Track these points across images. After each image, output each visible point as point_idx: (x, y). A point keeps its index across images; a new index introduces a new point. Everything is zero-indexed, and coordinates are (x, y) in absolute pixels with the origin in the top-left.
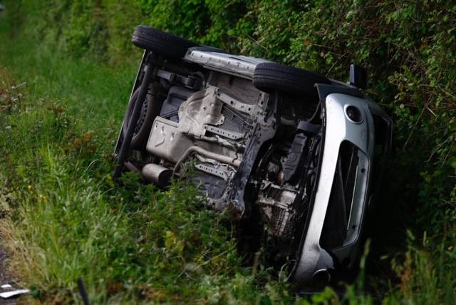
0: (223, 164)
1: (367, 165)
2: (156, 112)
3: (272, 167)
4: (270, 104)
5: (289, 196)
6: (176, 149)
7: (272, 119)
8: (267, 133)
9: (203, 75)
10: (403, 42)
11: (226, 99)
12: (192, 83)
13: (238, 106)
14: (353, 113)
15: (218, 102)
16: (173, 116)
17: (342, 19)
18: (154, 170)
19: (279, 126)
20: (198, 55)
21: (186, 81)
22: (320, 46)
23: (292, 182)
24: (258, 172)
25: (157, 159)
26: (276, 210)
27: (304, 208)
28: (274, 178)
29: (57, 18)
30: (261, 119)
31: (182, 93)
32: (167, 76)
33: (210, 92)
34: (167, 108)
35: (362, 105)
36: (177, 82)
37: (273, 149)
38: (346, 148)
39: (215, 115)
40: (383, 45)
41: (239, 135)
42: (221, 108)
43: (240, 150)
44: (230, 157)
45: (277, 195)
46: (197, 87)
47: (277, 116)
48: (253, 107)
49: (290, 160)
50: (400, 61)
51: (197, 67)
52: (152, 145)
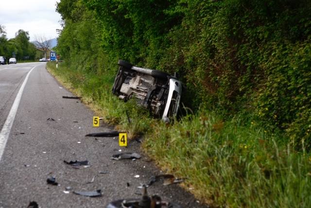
0: (141, 96)
1: (179, 97)
2: (123, 82)
3: (154, 97)
4: (155, 81)
5: (159, 104)
6: (128, 92)
7: (155, 84)
8: (154, 88)
9: (136, 73)
10: (188, 67)
11: (143, 79)
12: (133, 75)
13: (146, 81)
14: (177, 83)
15: (140, 80)
16: (128, 83)
17: (172, 61)
18: (122, 97)
19: (157, 86)
20: (135, 68)
21: (132, 74)
22: (166, 68)
23: (160, 100)
24: (151, 98)
25: (122, 94)
26: (155, 107)
27: (163, 107)
28: (155, 99)
29: (82, 62)
30: (152, 84)
31: (130, 78)
32: (127, 73)
33: (138, 78)
34: (126, 81)
35: (179, 82)
36: (129, 75)
37: (155, 92)
38: (175, 92)
39: (139, 83)
40: (182, 68)
41: (146, 88)
42: (141, 82)
43: (146, 92)
44: (143, 94)
45: (155, 104)
46: (134, 76)
47: (157, 84)
48: (150, 81)
49: (159, 95)
50: (187, 73)
51: (135, 71)
52: (122, 90)
